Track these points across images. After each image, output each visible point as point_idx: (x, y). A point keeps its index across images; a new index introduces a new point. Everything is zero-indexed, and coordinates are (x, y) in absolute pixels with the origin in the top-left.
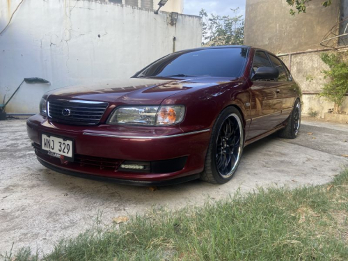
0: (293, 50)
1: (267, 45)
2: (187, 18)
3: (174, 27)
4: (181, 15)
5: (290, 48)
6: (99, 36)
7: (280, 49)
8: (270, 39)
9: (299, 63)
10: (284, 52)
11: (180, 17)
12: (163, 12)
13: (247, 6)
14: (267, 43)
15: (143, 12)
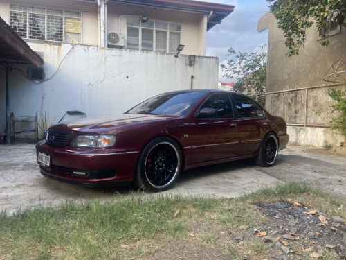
0: (309, 84)
1: (286, 80)
2: (204, 59)
3: (192, 68)
4: (199, 57)
5: (307, 83)
6: (127, 77)
7: (298, 84)
8: (289, 74)
9: (315, 98)
10: (301, 86)
11: (197, 59)
12: (183, 55)
13: (269, 44)
14: (286, 78)
15: (165, 56)
